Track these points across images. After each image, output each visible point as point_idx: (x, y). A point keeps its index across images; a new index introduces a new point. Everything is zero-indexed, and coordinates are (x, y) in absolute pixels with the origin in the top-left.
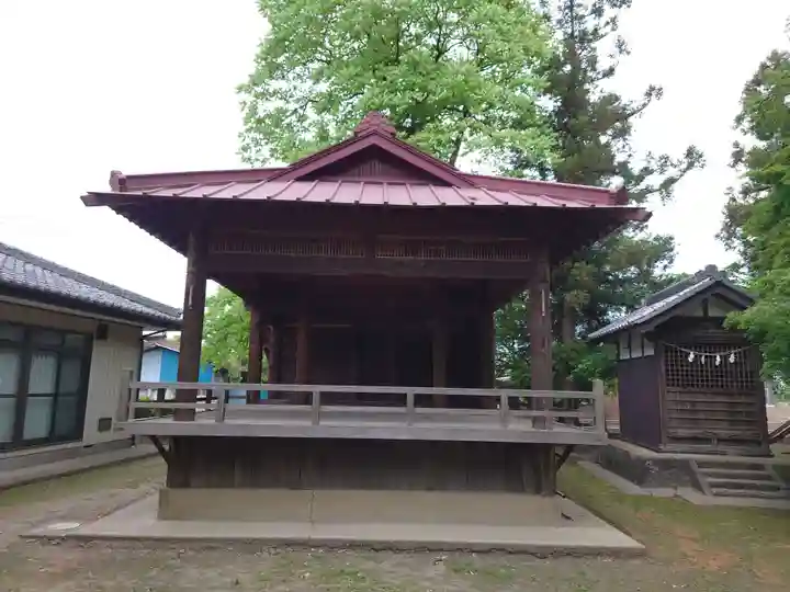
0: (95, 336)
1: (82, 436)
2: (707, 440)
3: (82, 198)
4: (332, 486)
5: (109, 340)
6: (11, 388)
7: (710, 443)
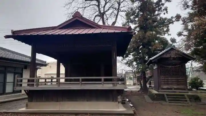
0: (24, 68)
1: (21, 92)
2: (171, 89)
3: (4, 36)
4: (65, 101)
5: (27, 69)
6: (2, 81)
7: (172, 90)
